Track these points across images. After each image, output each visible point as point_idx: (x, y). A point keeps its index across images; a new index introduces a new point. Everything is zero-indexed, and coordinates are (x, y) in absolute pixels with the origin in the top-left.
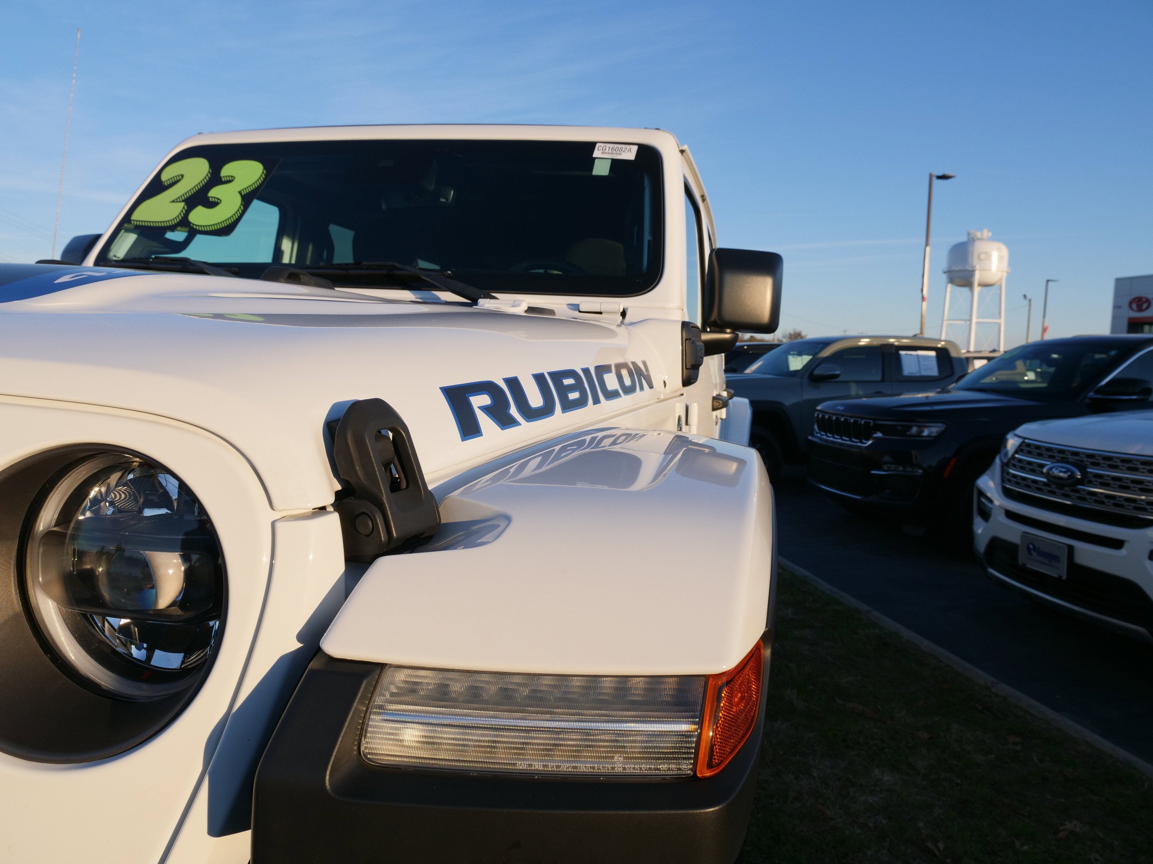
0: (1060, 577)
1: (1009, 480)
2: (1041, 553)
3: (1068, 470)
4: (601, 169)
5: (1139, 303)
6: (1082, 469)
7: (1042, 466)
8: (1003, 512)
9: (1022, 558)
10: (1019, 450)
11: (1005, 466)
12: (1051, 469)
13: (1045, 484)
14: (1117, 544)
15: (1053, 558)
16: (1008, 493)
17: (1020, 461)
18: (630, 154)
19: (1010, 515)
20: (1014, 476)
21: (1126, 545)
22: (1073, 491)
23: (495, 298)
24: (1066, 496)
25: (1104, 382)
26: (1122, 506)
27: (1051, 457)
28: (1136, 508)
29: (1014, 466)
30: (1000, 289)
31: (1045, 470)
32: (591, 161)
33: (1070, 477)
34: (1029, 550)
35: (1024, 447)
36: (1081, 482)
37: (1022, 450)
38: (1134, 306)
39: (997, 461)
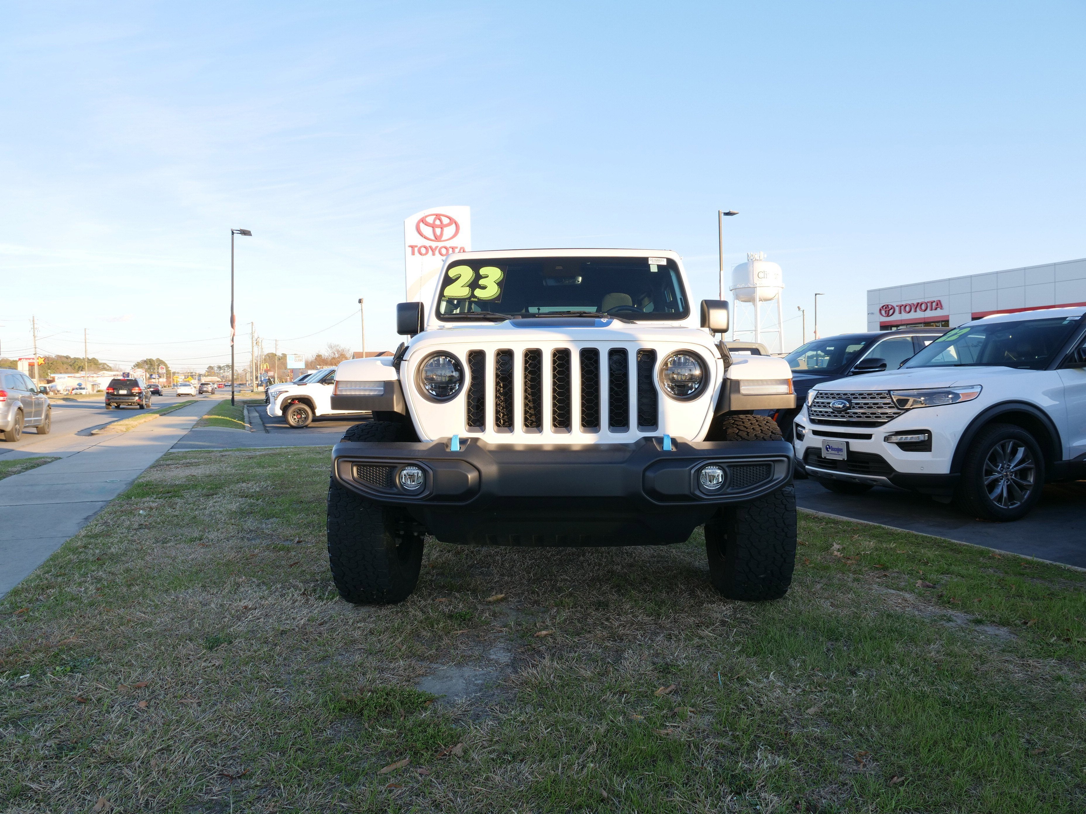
0: (844, 459)
1: (813, 414)
2: (833, 449)
3: (843, 403)
4: (654, 269)
5: (887, 309)
6: (850, 401)
7: (829, 403)
8: (811, 432)
9: (824, 454)
10: (817, 397)
11: (809, 408)
12: (834, 404)
13: (832, 413)
14: (869, 437)
15: (840, 450)
16: (813, 421)
17: (818, 403)
18: (664, 263)
19: (815, 433)
20: (815, 411)
21: (873, 436)
22: (846, 413)
23: (635, 323)
24: (843, 416)
25: (858, 362)
26: (870, 417)
27: (833, 398)
28: (876, 417)
29: (815, 406)
30: (778, 302)
31: (831, 405)
32: (648, 266)
33: (844, 407)
34: (827, 449)
35: (820, 395)
36: (849, 408)
37: (818, 397)
38: (883, 312)
39: (805, 405)
